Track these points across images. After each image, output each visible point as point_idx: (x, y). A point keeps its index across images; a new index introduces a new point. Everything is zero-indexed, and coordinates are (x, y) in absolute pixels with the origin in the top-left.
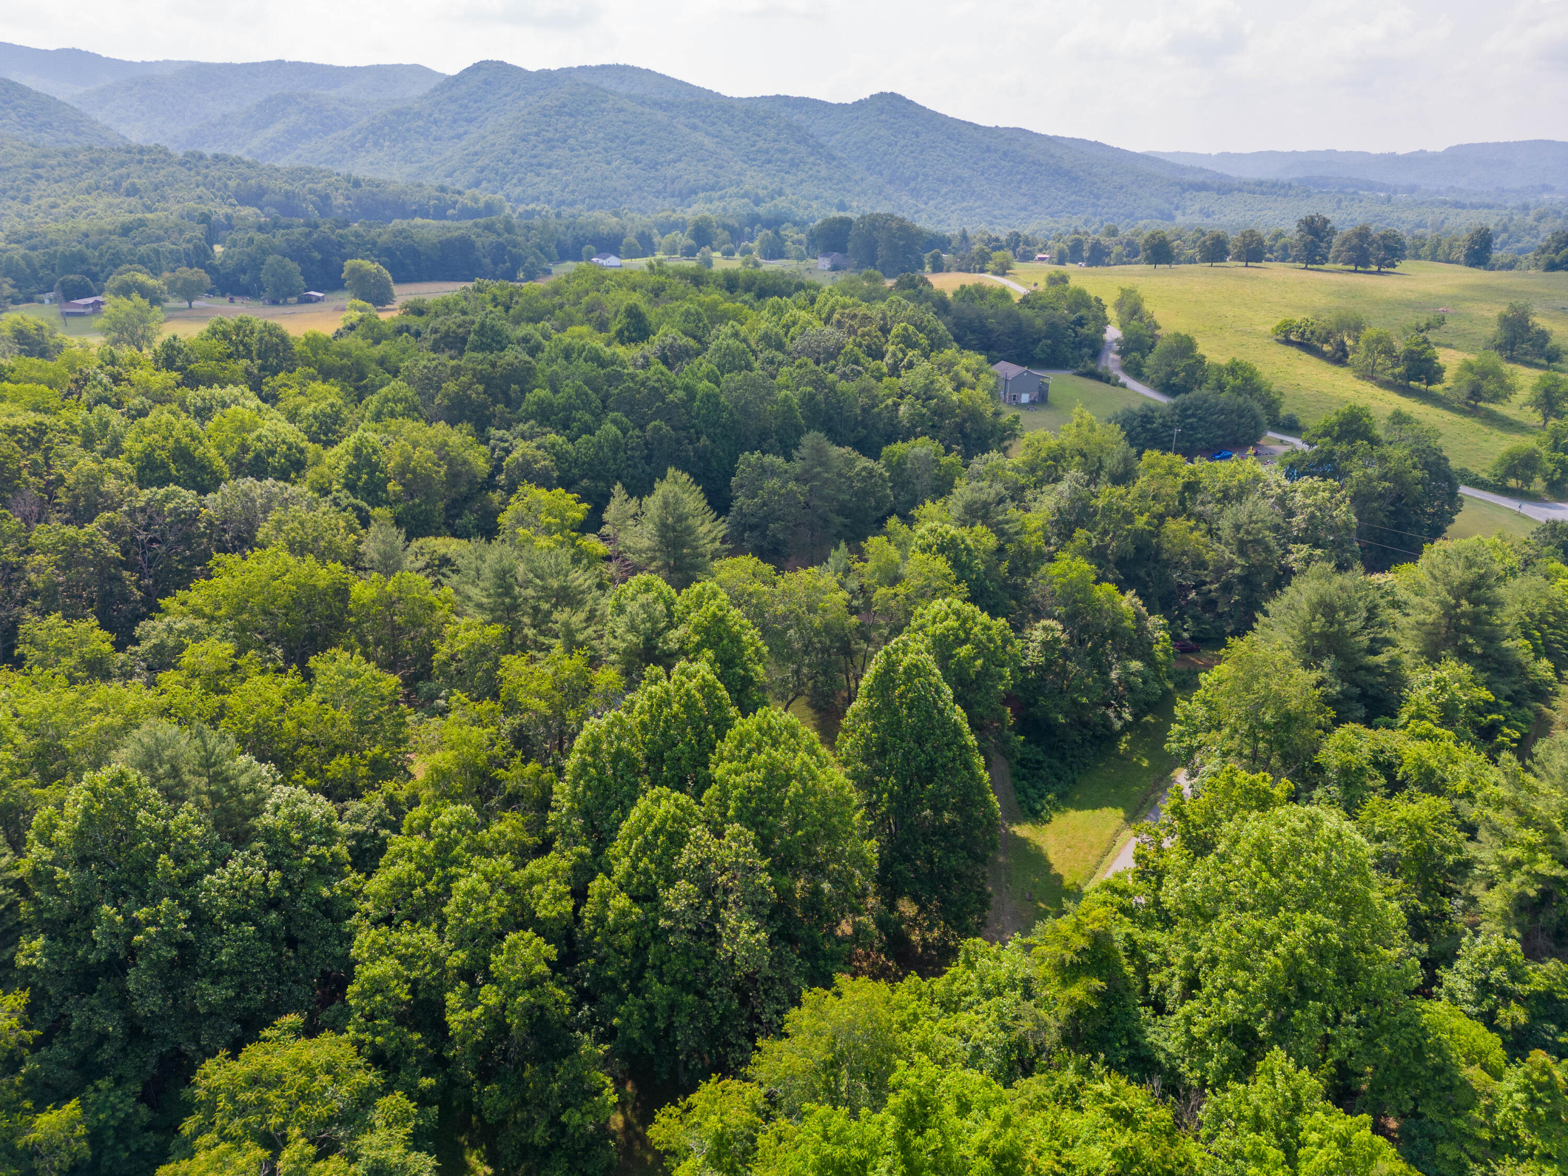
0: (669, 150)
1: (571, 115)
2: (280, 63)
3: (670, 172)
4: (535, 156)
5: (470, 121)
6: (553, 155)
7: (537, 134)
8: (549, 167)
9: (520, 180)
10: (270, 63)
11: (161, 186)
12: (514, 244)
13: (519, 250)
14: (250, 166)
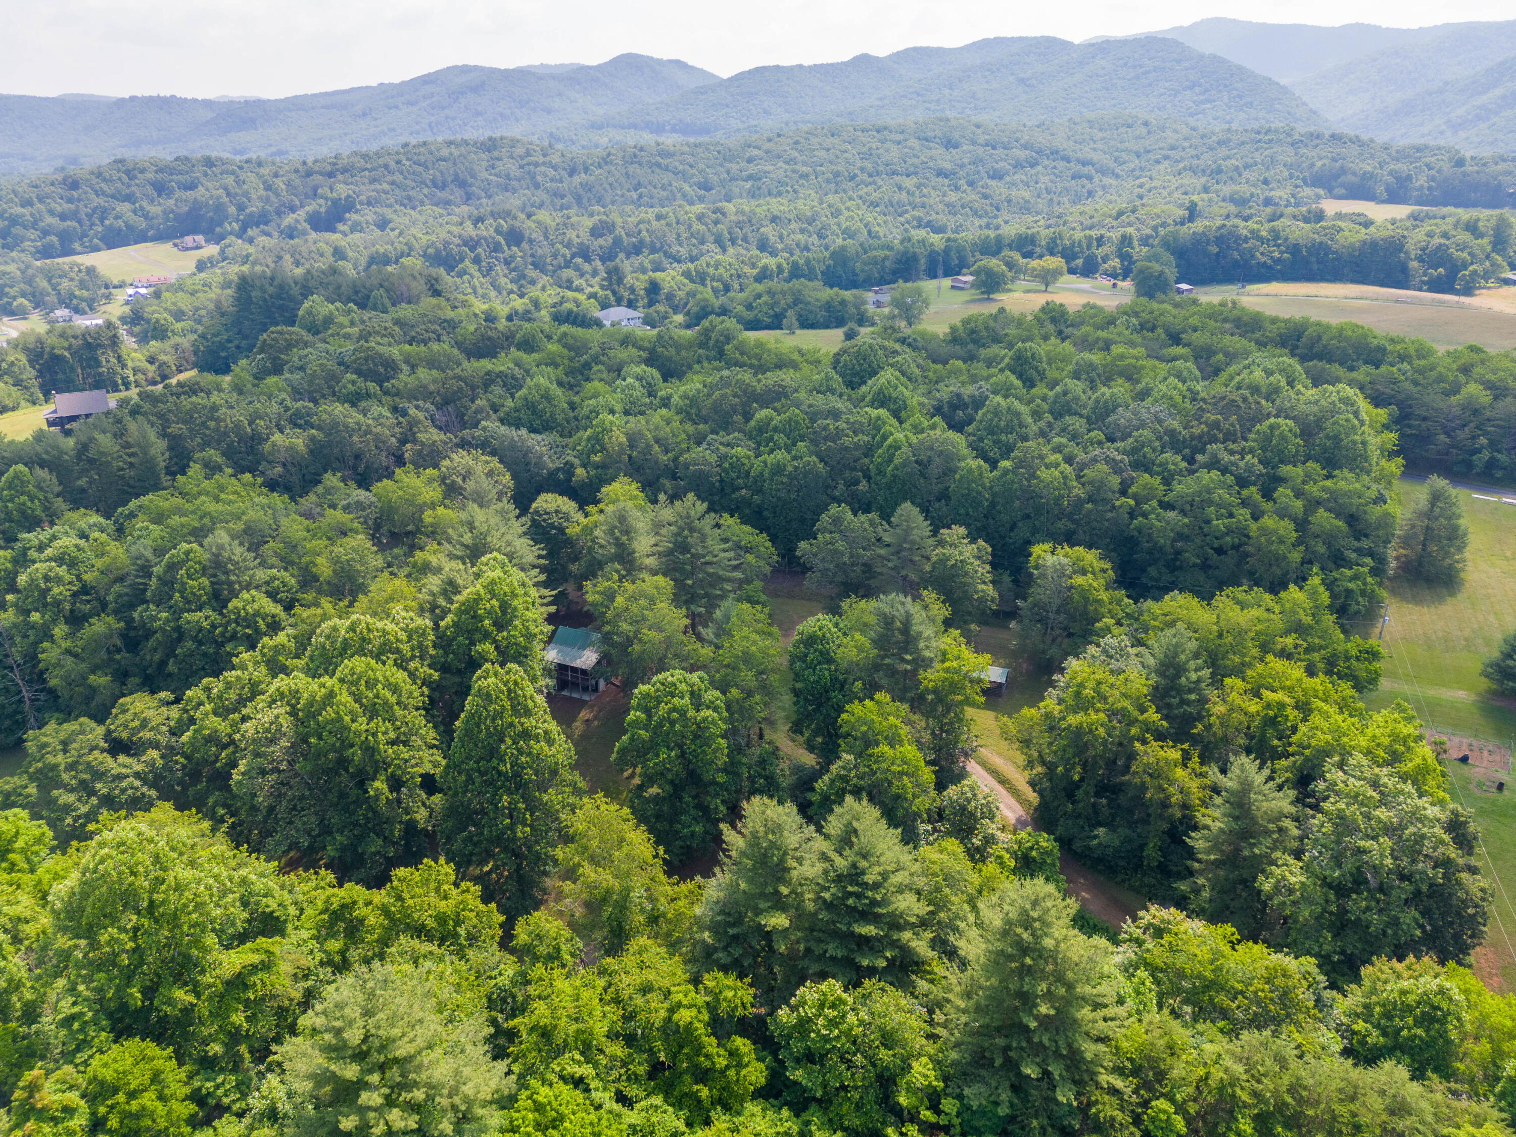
11: (1247, 166)
12: (1462, 248)
13: (1465, 255)
14: (1362, 144)
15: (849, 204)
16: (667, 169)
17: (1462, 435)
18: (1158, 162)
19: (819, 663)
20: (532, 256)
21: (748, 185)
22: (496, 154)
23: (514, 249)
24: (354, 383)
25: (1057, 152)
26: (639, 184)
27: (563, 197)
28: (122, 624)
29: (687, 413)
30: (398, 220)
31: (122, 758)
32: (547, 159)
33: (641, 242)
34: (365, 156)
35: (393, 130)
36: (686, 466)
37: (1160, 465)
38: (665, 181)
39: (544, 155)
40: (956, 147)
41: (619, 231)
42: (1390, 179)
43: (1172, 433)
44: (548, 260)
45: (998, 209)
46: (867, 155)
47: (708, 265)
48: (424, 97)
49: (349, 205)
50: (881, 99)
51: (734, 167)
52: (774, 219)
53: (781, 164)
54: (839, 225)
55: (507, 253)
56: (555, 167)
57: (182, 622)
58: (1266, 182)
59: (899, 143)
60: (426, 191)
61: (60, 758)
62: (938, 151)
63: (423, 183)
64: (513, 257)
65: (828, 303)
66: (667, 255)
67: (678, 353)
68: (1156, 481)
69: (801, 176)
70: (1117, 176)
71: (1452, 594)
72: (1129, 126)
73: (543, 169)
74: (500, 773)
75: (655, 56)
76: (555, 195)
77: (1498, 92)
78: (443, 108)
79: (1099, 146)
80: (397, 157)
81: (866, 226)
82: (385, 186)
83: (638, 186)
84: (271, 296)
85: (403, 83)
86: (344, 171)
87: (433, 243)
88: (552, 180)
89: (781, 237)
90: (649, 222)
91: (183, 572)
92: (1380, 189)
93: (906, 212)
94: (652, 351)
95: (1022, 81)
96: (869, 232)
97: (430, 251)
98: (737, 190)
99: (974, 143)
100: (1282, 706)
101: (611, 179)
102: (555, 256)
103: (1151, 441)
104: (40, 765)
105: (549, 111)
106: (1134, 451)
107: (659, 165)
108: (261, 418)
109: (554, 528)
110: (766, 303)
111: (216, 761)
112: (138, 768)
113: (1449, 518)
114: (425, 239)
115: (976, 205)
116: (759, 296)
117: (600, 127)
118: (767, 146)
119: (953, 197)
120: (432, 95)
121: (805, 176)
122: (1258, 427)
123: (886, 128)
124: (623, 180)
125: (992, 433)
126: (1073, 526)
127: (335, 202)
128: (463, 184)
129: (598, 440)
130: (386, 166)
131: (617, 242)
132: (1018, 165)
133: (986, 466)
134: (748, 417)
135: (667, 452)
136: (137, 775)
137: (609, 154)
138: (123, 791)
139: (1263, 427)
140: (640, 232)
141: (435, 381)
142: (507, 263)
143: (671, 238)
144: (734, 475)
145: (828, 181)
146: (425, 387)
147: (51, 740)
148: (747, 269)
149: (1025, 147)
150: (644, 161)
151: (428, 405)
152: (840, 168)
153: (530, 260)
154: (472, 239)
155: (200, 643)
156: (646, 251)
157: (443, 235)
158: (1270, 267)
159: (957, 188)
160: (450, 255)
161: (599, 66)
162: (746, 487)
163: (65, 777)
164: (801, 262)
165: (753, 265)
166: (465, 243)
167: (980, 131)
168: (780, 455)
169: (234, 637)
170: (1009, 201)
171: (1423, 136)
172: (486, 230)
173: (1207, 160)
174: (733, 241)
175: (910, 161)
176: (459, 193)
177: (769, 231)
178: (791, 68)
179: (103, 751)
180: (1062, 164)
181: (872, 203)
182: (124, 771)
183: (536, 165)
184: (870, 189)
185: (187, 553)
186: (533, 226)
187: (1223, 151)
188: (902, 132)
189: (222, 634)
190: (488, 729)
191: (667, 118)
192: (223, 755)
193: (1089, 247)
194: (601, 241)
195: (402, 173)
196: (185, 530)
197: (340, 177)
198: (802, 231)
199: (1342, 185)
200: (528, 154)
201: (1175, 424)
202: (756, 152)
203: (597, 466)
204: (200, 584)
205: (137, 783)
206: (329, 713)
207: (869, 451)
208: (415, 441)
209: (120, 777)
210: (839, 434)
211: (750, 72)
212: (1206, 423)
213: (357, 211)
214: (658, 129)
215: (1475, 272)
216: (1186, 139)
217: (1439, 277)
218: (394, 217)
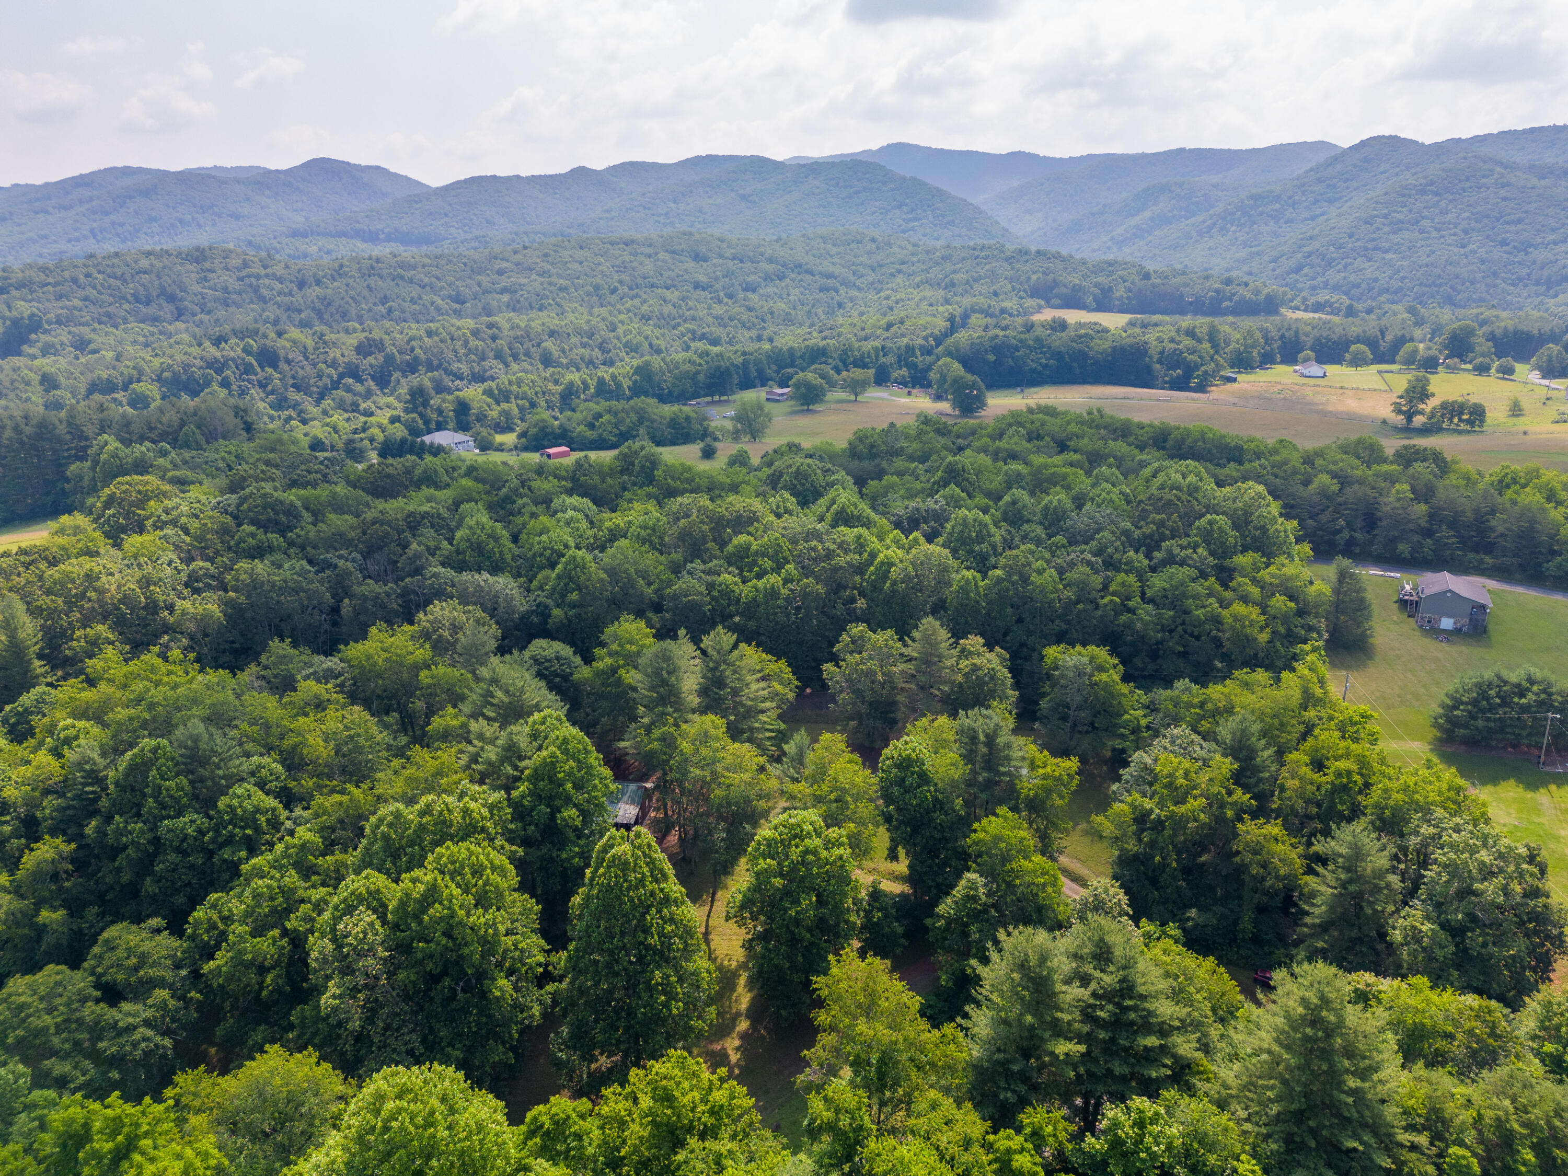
0: (1553, 230)
1: (1436, 194)
2: (1182, 150)
3: (1542, 255)
4: (1374, 240)
5: (1331, 201)
6: (1396, 238)
7: (1385, 216)
8: (1386, 251)
9: (1345, 267)
10: (1171, 152)
11: (975, 280)
12: (1192, 351)
13: (1195, 358)
14: (1064, 260)
15: (622, 317)
16: (411, 281)
17: (1324, 518)
18: (893, 275)
19: (919, 786)
20: (294, 377)
21: (506, 298)
22: (207, 265)
23: (269, 370)
24: (253, 535)
25: (800, 266)
26: (385, 297)
27: (300, 311)
28: (73, 846)
29: (651, 542)
30: (101, 340)
31: (126, 1006)
32: (269, 270)
33: (416, 359)
34: (44, 270)
35: (45, 237)
36: (675, 597)
37: (1127, 564)
38: (414, 294)
39: (265, 267)
40: (705, 260)
41: (389, 349)
42: (1096, 291)
43: (1126, 533)
44: (312, 381)
45: (764, 321)
46: (622, 268)
47: (510, 383)
48: (81, 202)
49: (35, 324)
50: (607, 211)
51: (484, 279)
52: (552, 334)
53: (534, 277)
54: (618, 338)
55: (261, 375)
56: (280, 280)
57: (162, 831)
58: (995, 294)
59: (650, 256)
60: (127, 306)
61: (48, 1020)
62: (690, 265)
63: (124, 298)
64: (269, 379)
65: (672, 420)
66: (448, 372)
67: (603, 481)
68: (1132, 578)
69: (560, 289)
70: (859, 289)
71: (1370, 658)
72: (859, 242)
73: (267, 281)
74: (648, 948)
75: (352, 161)
76: (288, 309)
77: (1147, 214)
78: (107, 214)
79: (835, 260)
80: (85, 270)
81: (646, 338)
82: (77, 303)
83: (384, 300)
84: (28, 437)
85: (47, 184)
86: (20, 286)
87: (171, 366)
88: (279, 294)
89: (563, 351)
90: (421, 339)
91: (154, 772)
92: (1089, 300)
93: (679, 325)
94: (574, 479)
95: (743, 197)
96: (651, 345)
97: (166, 374)
98: (495, 304)
99: (721, 256)
100: (1349, 773)
101: (352, 293)
102: (320, 377)
103: (1112, 542)
104: (20, 1032)
105: (237, 217)
106: (1099, 552)
107: (402, 278)
108: (155, 584)
109: (557, 675)
110: (609, 422)
111: (261, 988)
112: (149, 1013)
113: (1358, 592)
114: (157, 362)
115: (744, 317)
116: (600, 415)
117: (304, 235)
118: (518, 257)
119: (718, 310)
120: (91, 199)
121: (562, 289)
122: (1197, 523)
123: (633, 241)
124: (366, 293)
125: (964, 543)
126: (1064, 627)
127: (16, 322)
128: (171, 299)
129: (571, 578)
130: (75, 281)
131: (390, 359)
132: (767, 278)
133: (978, 575)
134: (723, 544)
135: (650, 584)
136: (147, 1023)
137: (341, 266)
138: (135, 1045)
139: (1203, 522)
140: (413, 350)
141: (352, 528)
142: (262, 385)
143: (450, 355)
144: (725, 603)
145: (588, 294)
146: (341, 535)
147: (29, 1000)
148: (551, 386)
149: (771, 261)
150: (385, 272)
151: (354, 554)
152: (599, 280)
153: (291, 382)
154: (216, 360)
155: (185, 853)
156: (422, 369)
157: (179, 358)
158: (1040, 373)
159: (720, 302)
160: (191, 378)
161: (290, 170)
162: (738, 613)
163: (56, 1040)
164: (607, 378)
165: (556, 382)
166: (210, 365)
167: (724, 245)
168: (774, 580)
169: (230, 841)
170: (772, 313)
171: (1094, 251)
172: (233, 349)
173: (936, 273)
174: (515, 357)
175: (666, 274)
176: (167, 310)
177: (549, 344)
178: (509, 178)
179: (98, 1001)
180: (808, 278)
181: (643, 317)
182: (131, 1020)
183: (258, 277)
184: (637, 302)
185: (155, 750)
186: (288, 345)
187: (949, 267)
188: (650, 245)
189: (213, 840)
190: (632, 901)
191: (380, 226)
192: (269, 980)
193: (877, 357)
194: (371, 359)
195: (94, 287)
196: (136, 724)
197: (14, 293)
198: (584, 346)
199: (1057, 296)
200: (245, 265)
201: (1128, 525)
202: (505, 265)
203: (573, 606)
204: (176, 785)
205: (150, 1033)
206: (436, 911)
207: (860, 569)
208: (351, 596)
209: (130, 1029)
210: (830, 555)
211: (466, 181)
212: (1153, 522)
213: (45, 332)
214: (372, 238)
215: (1206, 372)
216: (913, 254)
217: (1178, 376)
218: (96, 337)
